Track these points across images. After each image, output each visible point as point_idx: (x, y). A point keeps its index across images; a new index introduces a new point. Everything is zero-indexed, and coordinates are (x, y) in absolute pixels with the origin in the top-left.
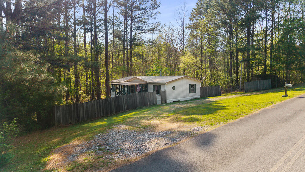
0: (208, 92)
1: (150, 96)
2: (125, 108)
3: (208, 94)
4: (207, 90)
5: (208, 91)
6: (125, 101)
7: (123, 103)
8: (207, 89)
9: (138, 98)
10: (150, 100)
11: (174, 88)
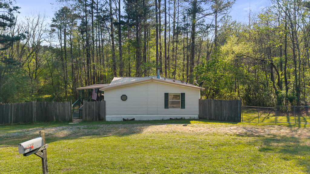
0: (213, 110)
1: (57, 107)
2: (13, 119)
3: (213, 114)
4: (211, 106)
5: (213, 108)
6: (13, 111)
7: (10, 114)
8: (213, 105)
9: (35, 110)
10: (58, 114)
11: (124, 98)
